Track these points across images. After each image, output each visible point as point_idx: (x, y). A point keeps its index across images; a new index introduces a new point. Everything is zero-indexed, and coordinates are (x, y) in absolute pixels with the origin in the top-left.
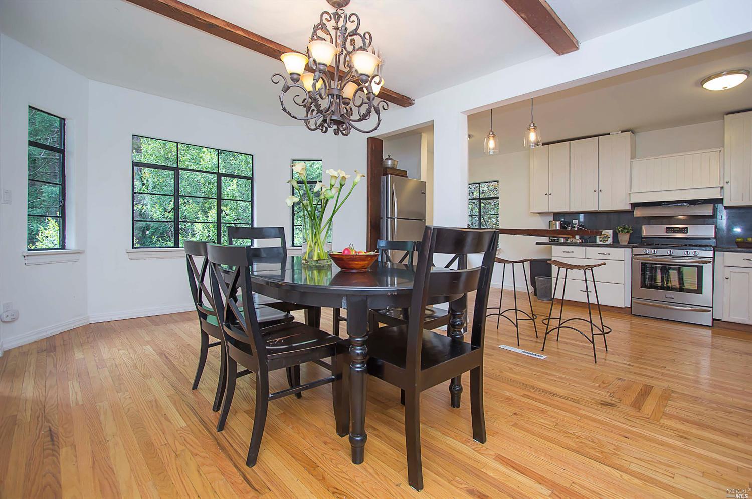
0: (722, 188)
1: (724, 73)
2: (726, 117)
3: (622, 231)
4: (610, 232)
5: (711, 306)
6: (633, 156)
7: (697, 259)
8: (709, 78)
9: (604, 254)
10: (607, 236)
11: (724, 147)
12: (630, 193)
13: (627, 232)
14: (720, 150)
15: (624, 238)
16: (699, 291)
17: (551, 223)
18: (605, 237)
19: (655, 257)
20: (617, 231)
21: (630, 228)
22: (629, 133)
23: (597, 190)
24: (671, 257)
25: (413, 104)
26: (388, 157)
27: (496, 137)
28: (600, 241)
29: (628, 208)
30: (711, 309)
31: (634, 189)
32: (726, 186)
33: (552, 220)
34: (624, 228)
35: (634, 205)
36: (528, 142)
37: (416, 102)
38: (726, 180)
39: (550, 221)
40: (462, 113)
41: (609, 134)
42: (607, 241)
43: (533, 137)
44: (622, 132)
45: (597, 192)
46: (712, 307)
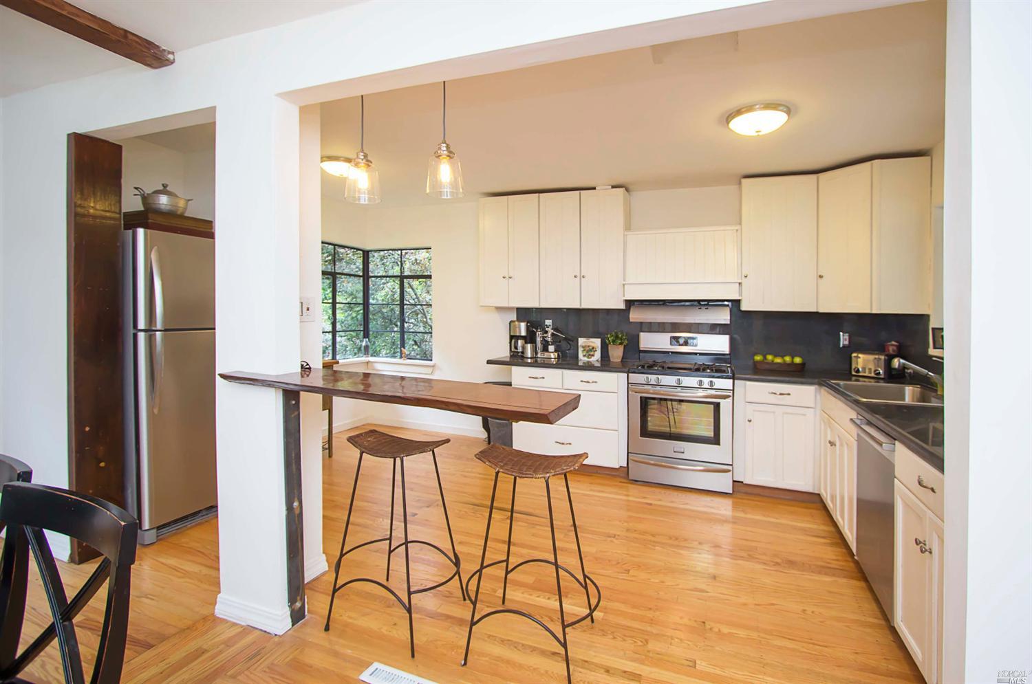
0: (740, 284)
1: (757, 106)
2: (744, 181)
3: (614, 341)
4: (597, 342)
5: (731, 463)
6: (628, 227)
7: (713, 392)
8: (739, 112)
9: (588, 382)
10: (593, 348)
11: (740, 224)
12: (624, 285)
13: (621, 344)
14: (737, 228)
15: (616, 353)
16: (716, 440)
17: (512, 324)
18: (591, 350)
19: (658, 388)
20: (607, 341)
21: (624, 337)
22: (621, 189)
23: (578, 275)
24: (679, 389)
25: (172, 62)
26: (161, 188)
27: (373, 165)
28: (584, 356)
29: (622, 306)
30: (730, 468)
31: (630, 279)
32: (744, 281)
33: (515, 319)
34: (617, 337)
35: (630, 303)
36: (436, 185)
37: (178, 57)
38: (744, 273)
39: (511, 322)
40: (281, 95)
41: (594, 188)
42: (593, 355)
43: (445, 172)
44: (613, 187)
45: (578, 278)
46: (732, 465)
